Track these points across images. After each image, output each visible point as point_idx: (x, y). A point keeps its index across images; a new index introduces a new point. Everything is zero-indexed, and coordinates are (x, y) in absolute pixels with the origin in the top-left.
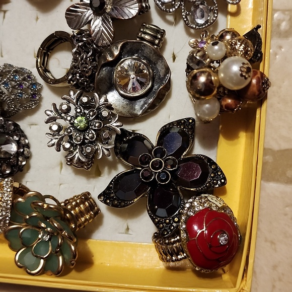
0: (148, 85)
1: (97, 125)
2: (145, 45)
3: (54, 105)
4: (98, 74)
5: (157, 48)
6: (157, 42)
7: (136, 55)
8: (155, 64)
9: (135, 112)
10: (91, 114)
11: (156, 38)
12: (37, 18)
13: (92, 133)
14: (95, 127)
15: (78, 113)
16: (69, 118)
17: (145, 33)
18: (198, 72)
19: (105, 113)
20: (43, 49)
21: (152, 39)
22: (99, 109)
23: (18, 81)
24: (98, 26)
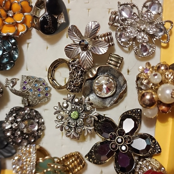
0: (113, 90)
1: (84, 115)
2: (111, 68)
3: (59, 103)
4: (84, 85)
5: (118, 69)
6: (119, 65)
7: (106, 73)
8: (117, 78)
9: (106, 105)
10: (81, 109)
11: (118, 63)
12: (47, 48)
13: (81, 121)
14: (83, 117)
15: (73, 108)
16: (68, 112)
17: (111, 60)
19: (88, 108)
20: (52, 68)
21: (115, 64)
22: (85, 105)
23: (38, 87)
24: (84, 57)
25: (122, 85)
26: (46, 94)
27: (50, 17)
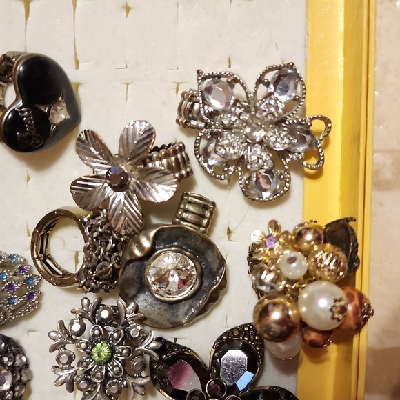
0: (195, 284)
1: (124, 352)
2: (187, 231)
3: (62, 323)
4: (123, 273)
5: (204, 232)
6: (205, 222)
7: (176, 244)
8: (203, 254)
9: (178, 320)
10: (115, 335)
11: (203, 217)
12: (28, 178)
13: (117, 365)
14: (121, 354)
15: (97, 336)
16: (83, 345)
17: (187, 211)
18: (270, 303)
19: (134, 332)
20: (40, 231)
21: (197, 220)
22: (126, 324)
23: (7, 281)
24: (120, 208)
25: (215, 270)
26: (31, 296)
27: (29, 111)
